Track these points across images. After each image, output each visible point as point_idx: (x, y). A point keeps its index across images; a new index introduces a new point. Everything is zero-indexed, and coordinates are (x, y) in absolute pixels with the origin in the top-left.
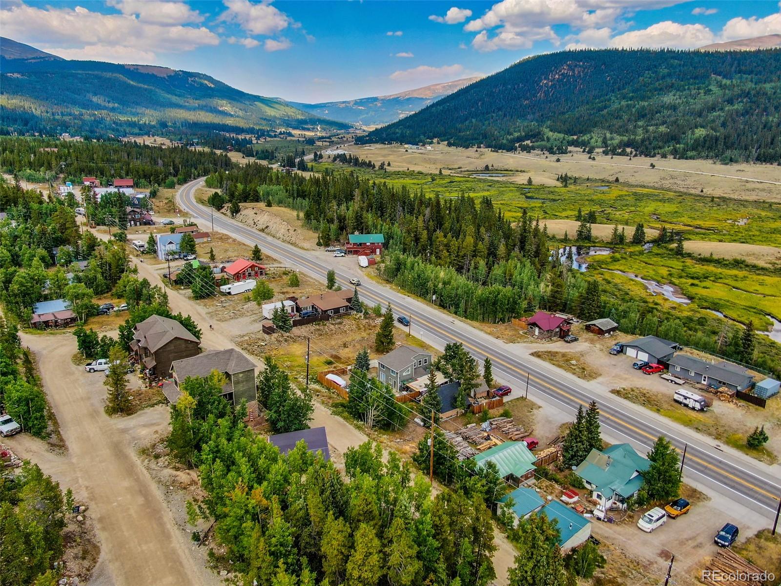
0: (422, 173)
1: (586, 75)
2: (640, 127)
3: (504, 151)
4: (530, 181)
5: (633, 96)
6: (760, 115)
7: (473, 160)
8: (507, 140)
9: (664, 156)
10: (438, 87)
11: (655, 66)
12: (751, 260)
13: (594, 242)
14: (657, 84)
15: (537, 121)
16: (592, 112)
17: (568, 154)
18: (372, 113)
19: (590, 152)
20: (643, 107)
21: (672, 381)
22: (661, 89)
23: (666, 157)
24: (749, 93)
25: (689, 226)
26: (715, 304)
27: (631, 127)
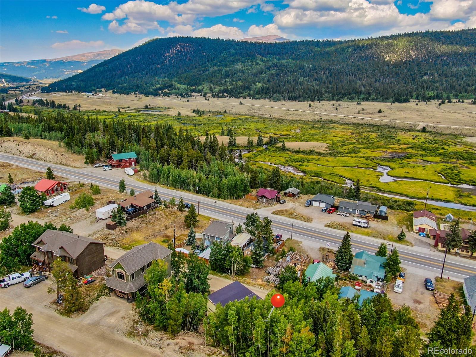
0: (106, 112)
1: (191, 51)
2: (228, 82)
3: (152, 96)
4: (179, 114)
5: (220, 65)
6: (284, 77)
7: (135, 102)
8: (153, 89)
9: (244, 98)
10: (90, 54)
11: (228, 49)
12: (317, 150)
13: (238, 147)
14: (231, 58)
15: (168, 78)
16: (200, 73)
17: (193, 97)
18: (42, 71)
19: (205, 96)
20: (227, 71)
21: (344, 215)
22: (234, 61)
23: (246, 98)
24: (276, 65)
25: (277, 134)
26: (317, 174)
27: (223, 82)
